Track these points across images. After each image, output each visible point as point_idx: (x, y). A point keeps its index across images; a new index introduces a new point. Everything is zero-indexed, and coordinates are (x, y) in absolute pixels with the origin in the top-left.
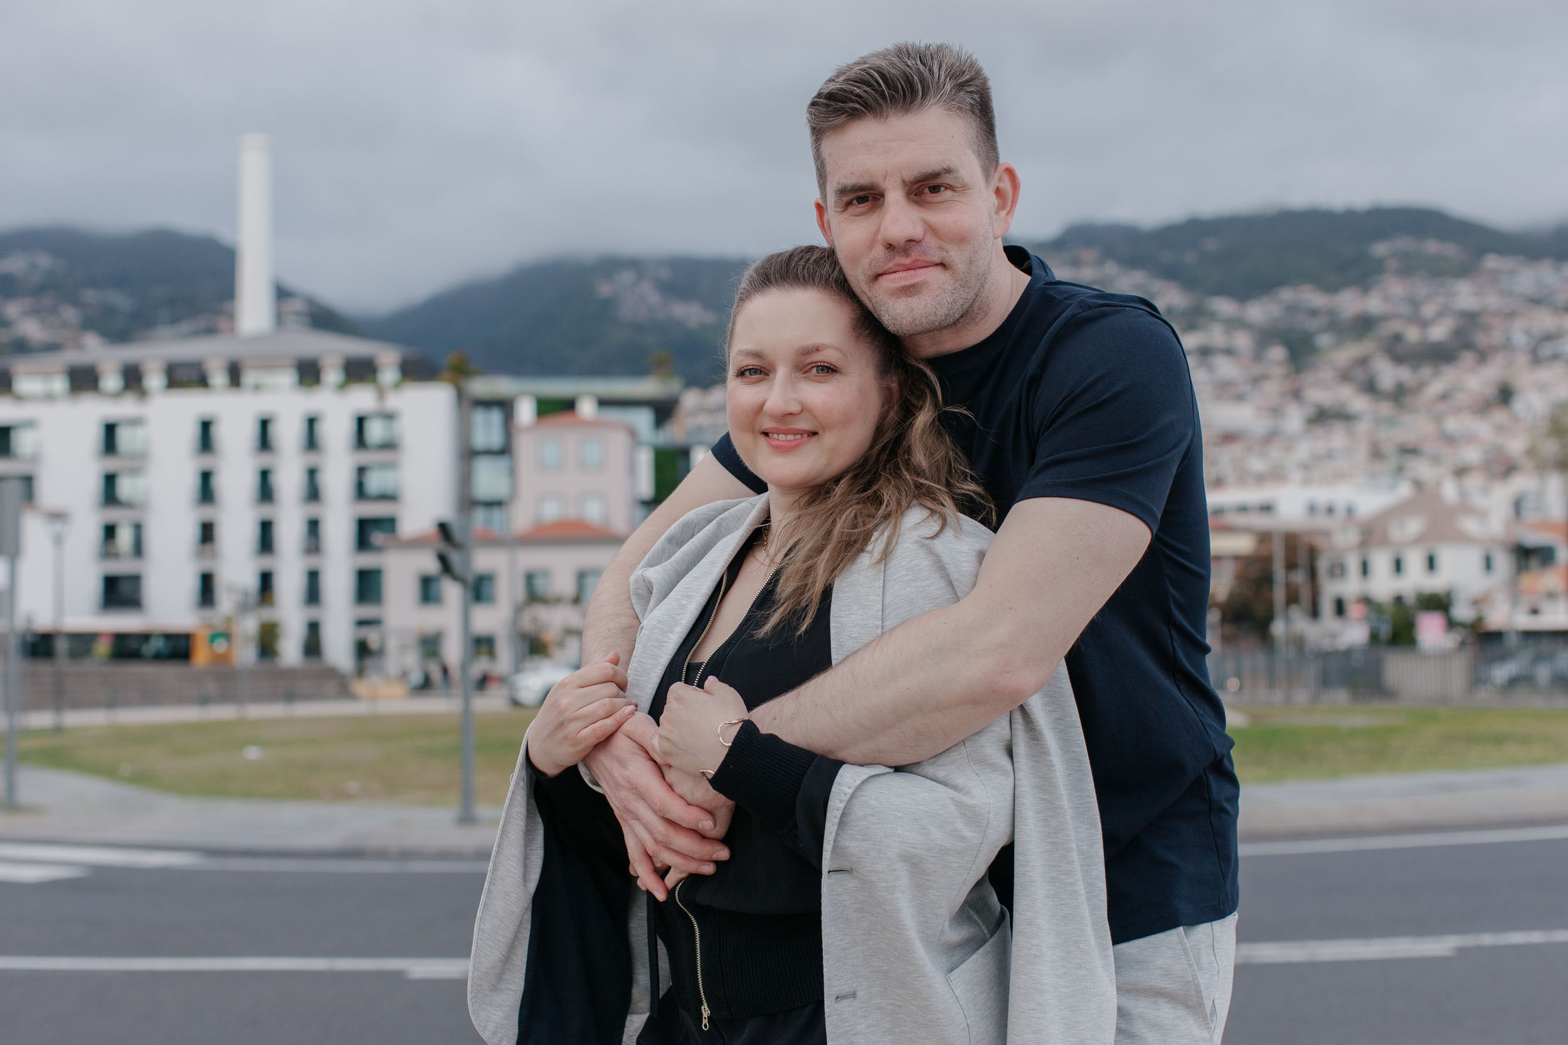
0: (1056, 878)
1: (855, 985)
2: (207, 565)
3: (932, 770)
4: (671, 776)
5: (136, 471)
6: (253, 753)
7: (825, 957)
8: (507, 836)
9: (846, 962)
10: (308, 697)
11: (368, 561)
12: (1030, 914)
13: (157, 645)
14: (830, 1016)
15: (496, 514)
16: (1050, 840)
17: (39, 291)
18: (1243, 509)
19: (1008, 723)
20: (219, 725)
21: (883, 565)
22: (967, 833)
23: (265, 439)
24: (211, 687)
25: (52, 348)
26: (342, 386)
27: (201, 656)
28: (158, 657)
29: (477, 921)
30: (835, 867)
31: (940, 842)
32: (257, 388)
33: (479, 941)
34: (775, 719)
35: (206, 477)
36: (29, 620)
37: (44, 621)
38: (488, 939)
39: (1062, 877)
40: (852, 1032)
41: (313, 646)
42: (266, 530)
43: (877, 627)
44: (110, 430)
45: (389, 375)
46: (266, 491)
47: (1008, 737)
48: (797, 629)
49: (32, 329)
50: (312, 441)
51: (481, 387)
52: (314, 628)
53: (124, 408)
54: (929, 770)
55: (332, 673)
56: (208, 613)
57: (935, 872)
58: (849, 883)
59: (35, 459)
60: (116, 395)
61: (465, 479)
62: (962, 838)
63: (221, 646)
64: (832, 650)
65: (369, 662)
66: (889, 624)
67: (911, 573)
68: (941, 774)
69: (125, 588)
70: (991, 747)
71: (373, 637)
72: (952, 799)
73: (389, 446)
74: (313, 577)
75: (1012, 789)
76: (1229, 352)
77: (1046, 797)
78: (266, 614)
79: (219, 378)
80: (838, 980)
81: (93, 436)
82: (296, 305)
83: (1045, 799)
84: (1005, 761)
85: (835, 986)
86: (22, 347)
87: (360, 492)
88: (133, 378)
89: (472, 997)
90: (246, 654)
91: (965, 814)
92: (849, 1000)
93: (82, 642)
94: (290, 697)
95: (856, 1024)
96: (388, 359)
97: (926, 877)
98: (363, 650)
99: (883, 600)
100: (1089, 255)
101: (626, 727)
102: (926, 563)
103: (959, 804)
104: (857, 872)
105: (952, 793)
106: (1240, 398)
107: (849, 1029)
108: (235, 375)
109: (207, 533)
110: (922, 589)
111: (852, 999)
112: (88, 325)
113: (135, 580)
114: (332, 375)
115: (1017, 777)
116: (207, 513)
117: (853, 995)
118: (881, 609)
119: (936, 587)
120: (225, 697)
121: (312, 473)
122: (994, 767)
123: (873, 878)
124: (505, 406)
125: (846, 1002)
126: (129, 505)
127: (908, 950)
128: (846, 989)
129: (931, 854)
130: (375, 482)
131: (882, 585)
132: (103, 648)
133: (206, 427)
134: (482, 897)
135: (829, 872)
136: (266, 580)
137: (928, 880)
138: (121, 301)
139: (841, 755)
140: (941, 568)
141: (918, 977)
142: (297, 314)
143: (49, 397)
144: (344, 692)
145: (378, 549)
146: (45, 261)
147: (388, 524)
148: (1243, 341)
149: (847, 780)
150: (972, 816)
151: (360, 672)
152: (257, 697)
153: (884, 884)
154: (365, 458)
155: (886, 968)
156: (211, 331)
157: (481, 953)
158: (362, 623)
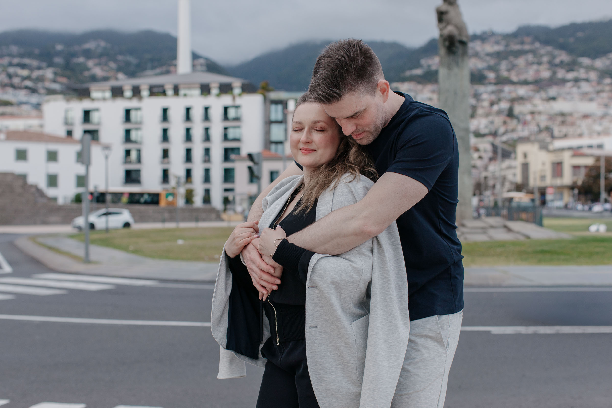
0: (384, 293)
1: (317, 324)
2: (166, 167)
3: (345, 256)
4: (264, 257)
5: (137, 129)
6: (180, 242)
7: (306, 314)
8: (220, 275)
9: (314, 316)
10: (204, 220)
11: (229, 165)
12: (375, 304)
13: (146, 197)
14: (307, 333)
15: (280, 147)
16: (383, 280)
17: (100, 56)
18: (591, 147)
19: (372, 242)
20: (169, 230)
21: (333, 191)
22: (355, 276)
23: (188, 117)
24: (166, 215)
25: (106, 79)
26: (218, 95)
27: (163, 203)
28: (146, 203)
29: (213, 302)
30: (311, 286)
31: (345, 279)
32: (185, 95)
33: (213, 309)
34: (294, 239)
35: (165, 131)
36: (96, 187)
37: (102, 188)
38: (216, 308)
39: (387, 293)
40: (315, 339)
41: (207, 199)
42: (189, 152)
43: (330, 210)
44: (128, 112)
45: (237, 91)
46: (188, 137)
47: (372, 246)
48: (306, 211)
49: (98, 71)
50: (207, 118)
51: (274, 95)
52: (207, 191)
53: (133, 104)
54: (344, 256)
55: (214, 210)
56: (166, 186)
57: (344, 288)
58: (316, 291)
59: (99, 124)
60: (130, 99)
61: (267, 133)
62: (353, 278)
63: (170, 198)
64: (316, 218)
65: (229, 206)
66: (333, 209)
67: (342, 193)
68: (347, 257)
69: (134, 176)
70: (365, 249)
71: (230, 196)
72: (350, 265)
73: (237, 119)
74: (207, 171)
75: (372, 263)
76: (587, 80)
77: (383, 266)
78: (189, 186)
79: (170, 92)
80: (311, 322)
81: (121, 114)
82: (202, 61)
83: (382, 267)
84: (370, 254)
85: (309, 324)
86: (94, 79)
87: (226, 138)
88: (136, 92)
89: (212, 327)
90: (181, 202)
91: (354, 270)
92: (315, 328)
93: (117, 196)
94: (197, 220)
95: (316, 336)
96: (237, 84)
97: (341, 290)
98: (226, 201)
99: (332, 202)
100: (528, 39)
101: (253, 241)
102: (347, 190)
103: (352, 267)
104: (318, 287)
105: (350, 263)
106: (591, 100)
107: (314, 337)
108: (176, 90)
109: (166, 154)
110: (345, 198)
111: (316, 328)
112: (119, 69)
113: (138, 172)
114: (215, 91)
115: (374, 259)
116: (166, 146)
117: (316, 327)
118: (331, 205)
119: (350, 198)
120: (172, 219)
121: (207, 130)
122: (366, 255)
123: (323, 290)
124: (284, 103)
125: (313, 329)
126: (136, 142)
127: (335, 313)
128: (313, 325)
129: (343, 283)
130: (231, 134)
131: (332, 197)
132: (125, 199)
133: (165, 111)
134: (214, 294)
135: (309, 287)
136: (189, 173)
137: (342, 291)
138: (133, 60)
139: (314, 250)
140: (351, 192)
141: (338, 322)
142: (202, 65)
143: (104, 99)
144: (219, 218)
145: (233, 161)
146: (103, 44)
147: (237, 150)
148: (593, 76)
149: (315, 258)
150: (357, 271)
151: (225, 210)
152: (184, 220)
153: (326, 291)
154: (227, 124)
155: (328, 319)
156: (168, 72)
157: (214, 313)
158: (226, 190)
